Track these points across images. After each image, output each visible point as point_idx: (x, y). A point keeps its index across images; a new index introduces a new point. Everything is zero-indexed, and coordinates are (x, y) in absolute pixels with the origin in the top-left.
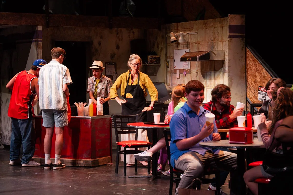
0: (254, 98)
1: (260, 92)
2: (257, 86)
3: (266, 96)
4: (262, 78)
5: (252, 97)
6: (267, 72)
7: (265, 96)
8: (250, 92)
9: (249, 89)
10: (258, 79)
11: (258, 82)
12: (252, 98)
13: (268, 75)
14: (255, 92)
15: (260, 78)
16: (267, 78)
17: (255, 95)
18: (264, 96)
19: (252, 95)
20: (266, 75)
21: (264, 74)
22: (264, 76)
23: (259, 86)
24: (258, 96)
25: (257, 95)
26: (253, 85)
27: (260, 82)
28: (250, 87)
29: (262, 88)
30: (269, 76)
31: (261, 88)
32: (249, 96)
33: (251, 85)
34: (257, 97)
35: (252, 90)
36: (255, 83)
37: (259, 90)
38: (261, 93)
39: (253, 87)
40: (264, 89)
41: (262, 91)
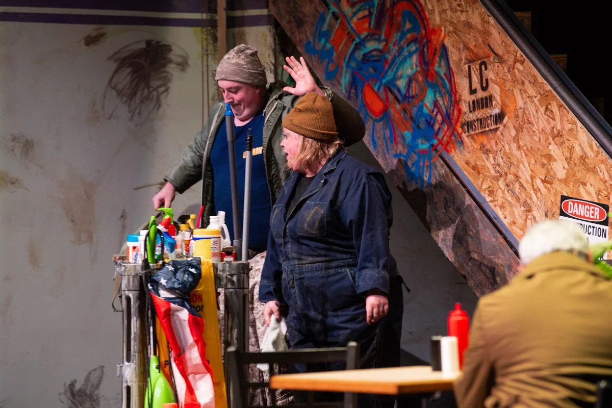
2: (555, 195)
3: (590, 237)
4: (575, 164)
6: (595, 142)
8: (526, 220)
9: (523, 208)
10: (560, 169)
11: (560, 180)
13: (598, 153)
15: (566, 166)
16: (592, 166)
20: (590, 154)
21: (582, 148)
22: (583, 158)
23: (564, 198)
26: (539, 194)
27: (565, 181)
28: (529, 201)
29: (574, 203)
30: (600, 157)
31: (570, 203)
33: (532, 192)
36: (549, 186)
37: (562, 213)
39: (538, 198)
40: (581, 210)
41: (574, 216)
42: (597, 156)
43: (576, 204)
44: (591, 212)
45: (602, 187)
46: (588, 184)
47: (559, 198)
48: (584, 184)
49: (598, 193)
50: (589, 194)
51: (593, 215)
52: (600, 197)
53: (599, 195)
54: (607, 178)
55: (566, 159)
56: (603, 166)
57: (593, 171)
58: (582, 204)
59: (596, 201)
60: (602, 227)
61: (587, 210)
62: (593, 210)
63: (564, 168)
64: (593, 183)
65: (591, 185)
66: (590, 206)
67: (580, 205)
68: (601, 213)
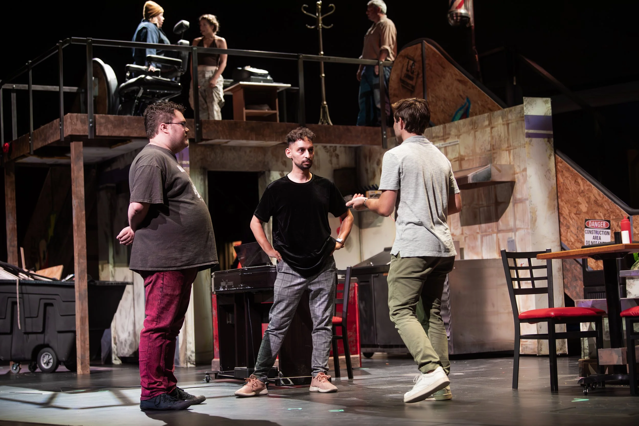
0: (577, 242)
1: (589, 229)
2: (582, 220)
3: (601, 236)
4: (592, 204)
5: (571, 242)
6: (601, 193)
7: (599, 235)
8: (567, 233)
9: (565, 228)
10: (584, 207)
11: (584, 213)
12: (572, 244)
13: (603, 198)
14: (577, 232)
15: (587, 206)
16: (600, 204)
17: (577, 237)
18: (597, 235)
19: (573, 237)
20: (599, 198)
21: (595, 197)
22: (596, 202)
23: (586, 220)
24: (584, 238)
25: (583, 235)
26: (573, 220)
27: (587, 213)
28: (568, 224)
29: (592, 222)
30: (604, 199)
31: (590, 222)
32: (567, 240)
33: (570, 220)
34: (583, 240)
35: (572, 229)
36: (578, 216)
37: (586, 227)
38: (590, 232)
39: (573, 222)
40: (596, 224)
41: (593, 227)
42: (603, 199)
43: (593, 222)
44: (601, 224)
45: (606, 212)
46: (599, 212)
47: (584, 220)
48: (597, 212)
49: (605, 215)
50: (600, 216)
51: (602, 226)
52: (605, 217)
53: (605, 216)
54: (608, 208)
55: (587, 202)
56: (606, 203)
57: (601, 206)
58: (596, 221)
59: (603, 219)
60: (607, 230)
61: (599, 224)
62: (602, 223)
63: (586, 207)
64: (601, 211)
65: (601, 212)
66: (600, 222)
67: (595, 222)
68: (606, 225)
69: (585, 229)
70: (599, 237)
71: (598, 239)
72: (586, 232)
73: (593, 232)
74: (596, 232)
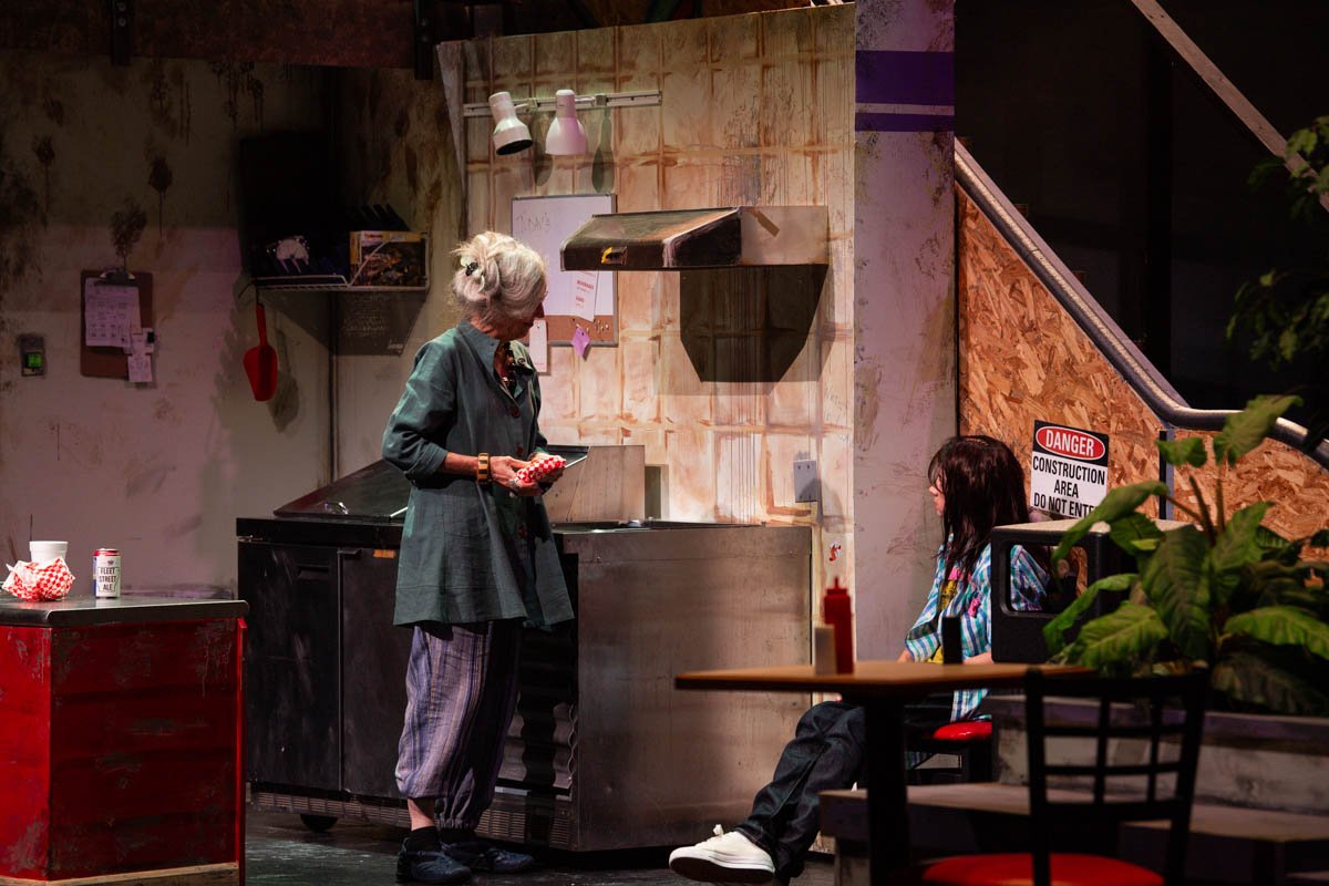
1: (1045, 456)
2: (1026, 419)
3: (1080, 484)
4: (1057, 373)
6: (1087, 340)
7: (1074, 481)
10: (1033, 380)
11: (1034, 398)
15: (1043, 376)
16: (1083, 376)
18: (1068, 480)
20: (1080, 357)
21: (1068, 349)
22: (1070, 364)
23: (1039, 424)
26: (1000, 418)
27: (1042, 399)
29: (1055, 432)
30: (1096, 362)
31: (1049, 432)
33: (990, 414)
36: (1016, 406)
37: (1037, 448)
38: (1048, 467)
40: (1066, 442)
41: (1055, 452)
42: (1090, 361)
43: (1058, 434)
44: (1082, 445)
45: (1099, 408)
46: (1077, 403)
47: (1032, 425)
48: (1071, 403)
49: (1093, 417)
50: (1079, 418)
51: (1084, 449)
52: (1095, 423)
53: (1093, 419)
54: (1106, 393)
55: (1043, 365)
56: (1099, 376)
57: (1085, 383)
58: (1067, 433)
59: (1090, 429)
60: (1098, 468)
61: (1075, 442)
62: (1085, 442)
63: (1040, 378)
64: (1084, 401)
65: (1082, 405)
66: (1080, 436)
67: (1064, 435)
68: (1097, 447)
69: (1035, 454)
70: (1072, 487)
71: (1071, 492)
72: (1037, 463)
73: (1057, 466)
74: (1066, 469)
